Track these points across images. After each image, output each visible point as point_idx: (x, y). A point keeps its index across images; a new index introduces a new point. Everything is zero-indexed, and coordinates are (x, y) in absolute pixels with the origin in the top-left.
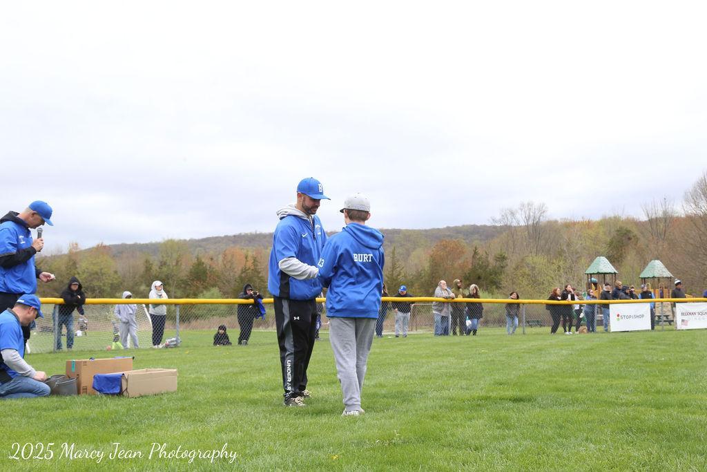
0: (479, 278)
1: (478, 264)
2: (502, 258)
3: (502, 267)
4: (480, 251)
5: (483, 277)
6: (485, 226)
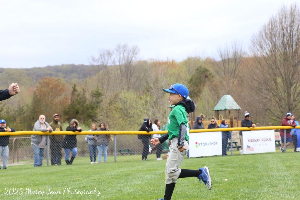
0: (77, 112)
1: (77, 100)
2: (97, 94)
3: (98, 103)
4: (78, 88)
5: (80, 112)
6: (82, 66)
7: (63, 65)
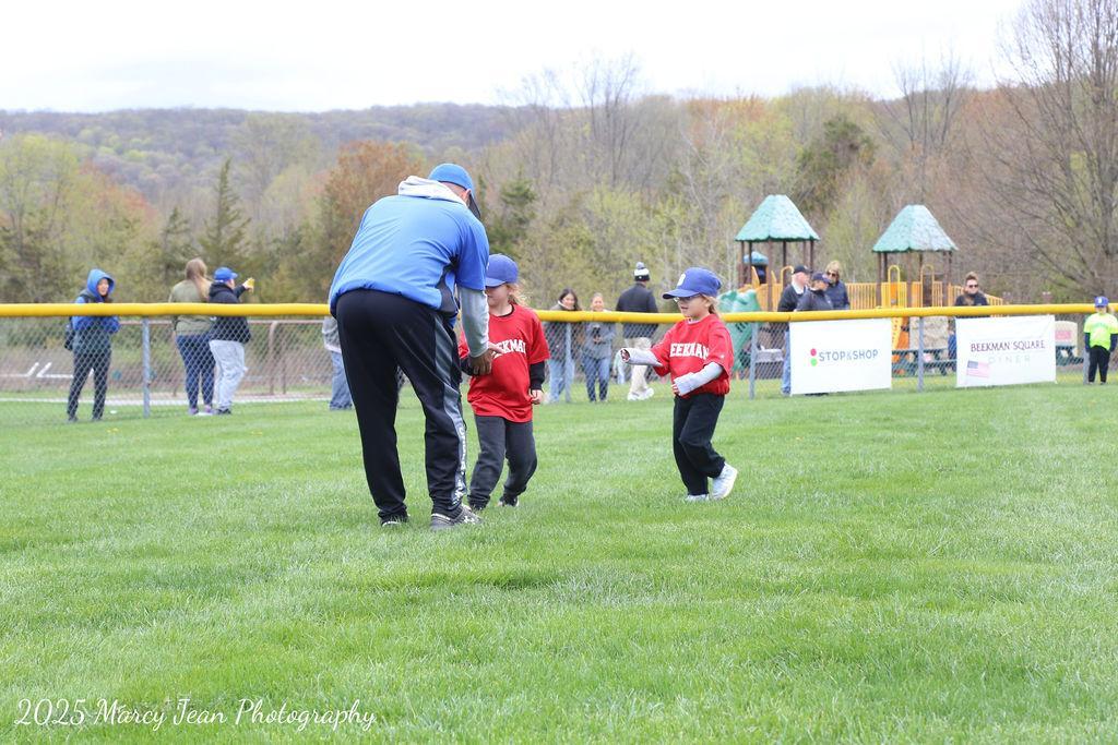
3: (521, 221)
6: (478, 108)
7: (419, 106)
